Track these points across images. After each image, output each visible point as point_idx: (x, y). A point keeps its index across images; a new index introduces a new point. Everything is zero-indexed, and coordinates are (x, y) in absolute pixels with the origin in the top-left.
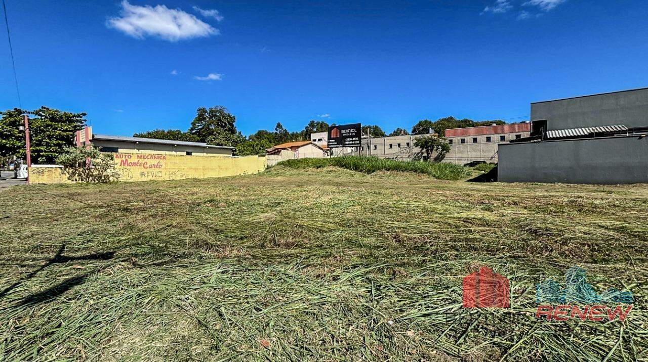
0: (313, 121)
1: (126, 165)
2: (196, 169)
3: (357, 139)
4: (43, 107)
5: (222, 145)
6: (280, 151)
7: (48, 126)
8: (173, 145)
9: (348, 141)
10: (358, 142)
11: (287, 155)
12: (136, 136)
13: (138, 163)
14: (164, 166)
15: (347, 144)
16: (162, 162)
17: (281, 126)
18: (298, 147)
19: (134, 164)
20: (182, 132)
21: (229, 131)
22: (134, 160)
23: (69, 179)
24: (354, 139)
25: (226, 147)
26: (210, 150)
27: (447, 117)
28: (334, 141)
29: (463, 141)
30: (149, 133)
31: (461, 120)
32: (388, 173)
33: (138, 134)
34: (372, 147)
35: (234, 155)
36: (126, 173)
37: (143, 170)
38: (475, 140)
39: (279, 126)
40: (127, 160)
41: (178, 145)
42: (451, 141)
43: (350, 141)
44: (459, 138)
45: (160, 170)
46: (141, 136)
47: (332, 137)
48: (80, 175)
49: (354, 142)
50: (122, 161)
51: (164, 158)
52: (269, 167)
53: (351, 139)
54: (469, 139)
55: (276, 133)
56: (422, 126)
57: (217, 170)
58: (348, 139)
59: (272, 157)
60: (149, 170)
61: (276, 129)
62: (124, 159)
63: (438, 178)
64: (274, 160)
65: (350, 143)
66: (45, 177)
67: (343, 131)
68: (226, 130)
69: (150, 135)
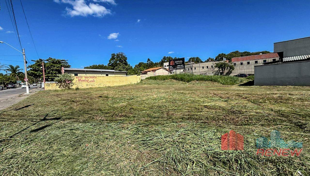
0: (165, 57)
1: (80, 81)
2: (109, 82)
3: (183, 65)
4: (50, 58)
5: (121, 71)
6: (147, 72)
7: (52, 65)
8: (100, 71)
9: (178, 67)
10: (183, 67)
11: (150, 74)
12: (85, 68)
13: (85, 80)
14: (96, 81)
15: (178, 68)
16: (95, 79)
17: (150, 60)
18: (156, 70)
19: (84, 81)
20: (104, 65)
21: (124, 64)
22: (84, 79)
23: (59, 87)
24: (181, 65)
25: (123, 71)
26: (116, 73)
27: (234, 51)
28: (171, 67)
29: (242, 64)
30: (90, 67)
31: (243, 52)
32: (198, 82)
33: (86, 67)
34: (194, 68)
35: (126, 75)
36: (80, 85)
37: (87, 83)
38: (248, 63)
39: (149, 60)
40: (80, 79)
41: (102, 71)
42: (235, 64)
43: (179, 67)
44: (240, 62)
45: (94, 83)
46: (87, 68)
47: (171, 65)
48: (63, 86)
49: (181, 67)
50: (79, 79)
51: (96, 78)
52: (142, 80)
53: (180, 66)
54: (245, 62)
55: (147, 63)
56: (220, 57)
57: (119, 82)
58: (179, 66)
59: (143, 75)
60: (90, 83)
61: (147, 62)
62: (79, 78)
63: (223, 84)
64: (144, 77)
65: (180, 67)
66: (50, 87)
67: (176, 62)
68: (123, 64)
69: (91, 67)
